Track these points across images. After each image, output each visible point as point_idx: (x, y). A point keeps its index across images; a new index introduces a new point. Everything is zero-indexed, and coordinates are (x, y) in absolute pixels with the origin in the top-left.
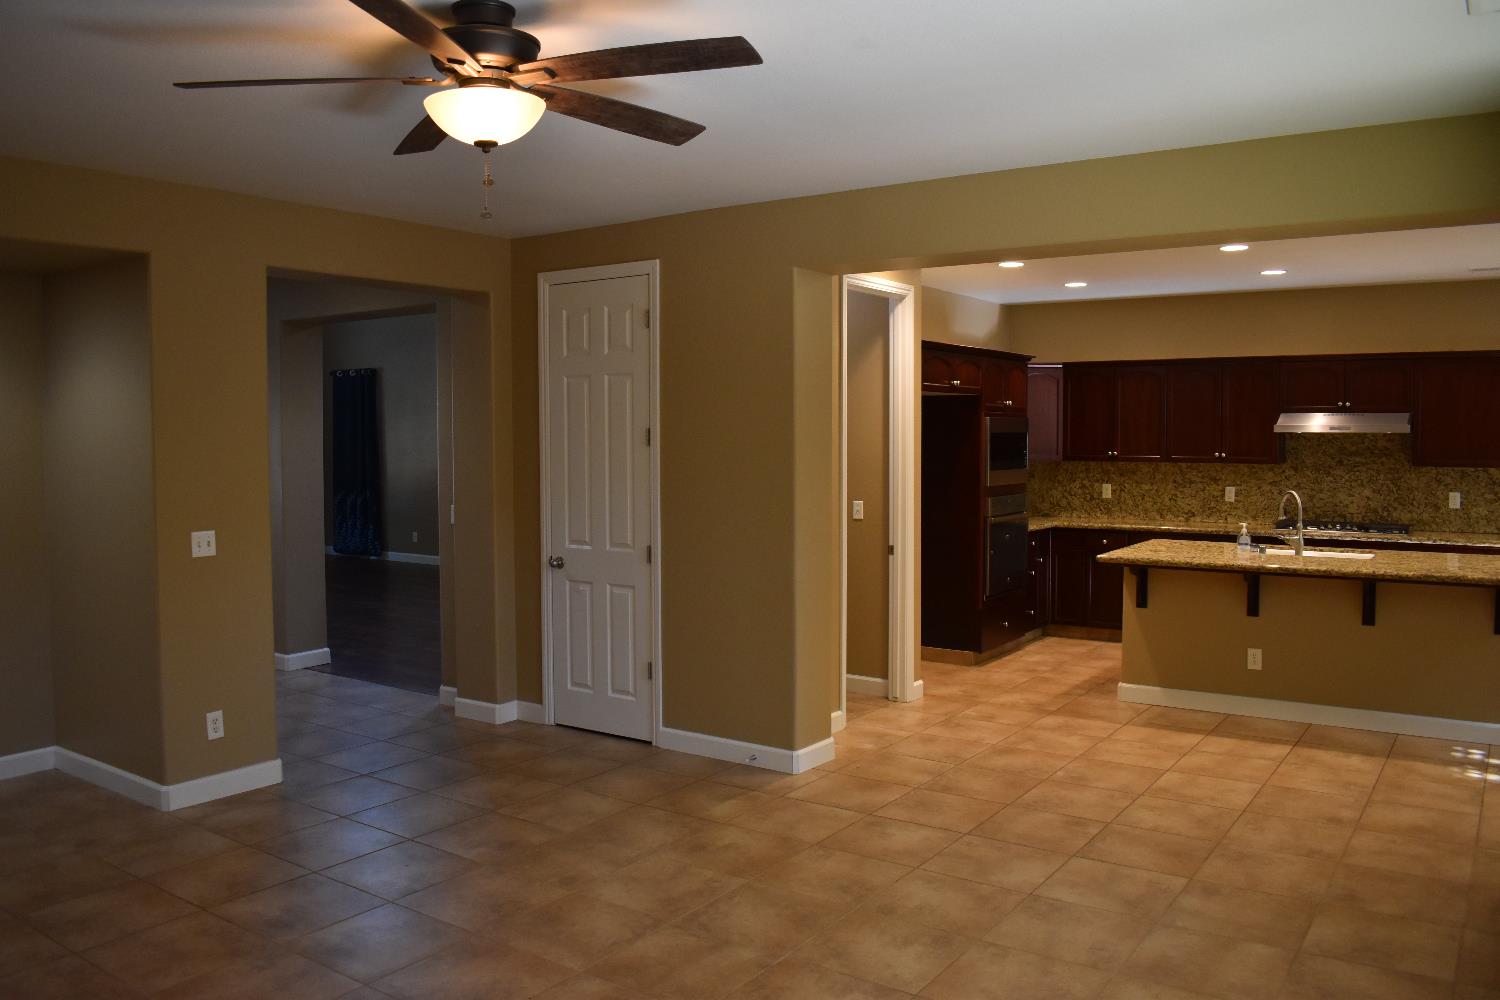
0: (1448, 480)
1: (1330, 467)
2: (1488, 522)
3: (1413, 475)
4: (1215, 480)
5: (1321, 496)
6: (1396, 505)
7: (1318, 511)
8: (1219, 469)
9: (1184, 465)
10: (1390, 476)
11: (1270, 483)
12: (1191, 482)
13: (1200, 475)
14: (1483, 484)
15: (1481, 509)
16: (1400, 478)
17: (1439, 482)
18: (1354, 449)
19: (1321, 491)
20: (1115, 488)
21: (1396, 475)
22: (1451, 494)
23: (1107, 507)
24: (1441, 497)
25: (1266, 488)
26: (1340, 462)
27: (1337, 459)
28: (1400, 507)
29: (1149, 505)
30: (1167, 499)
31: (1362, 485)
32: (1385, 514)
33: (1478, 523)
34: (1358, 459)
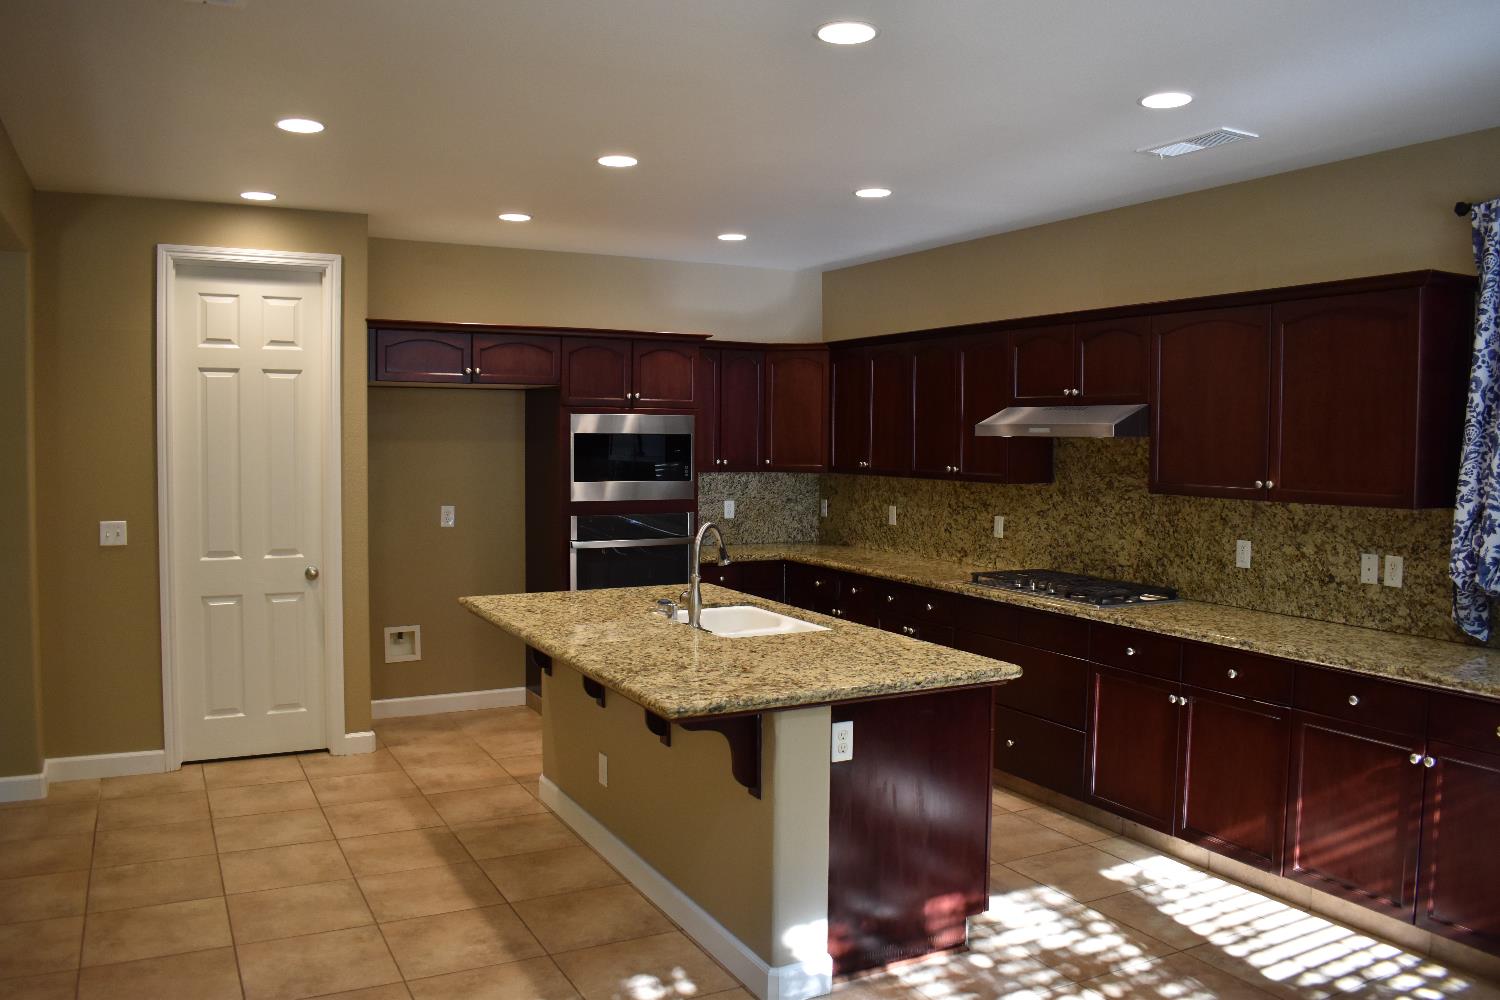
0: (1237, 520)
1: (1099, 491)
2: (1287, 595)
3: (1193, 508)
4: (985, 505)
5: (1090, 535)
6: (1172, 555)
7: (1087, 561)
8: (989, 489)
9: (958, 483)
10: (1166, 508)
11: (1038, 513)
12: (965, 508)
13: (972, 497)
14: (1281, 528)
15: (1278, 572)
16: (1177, 513)
17: (1224, 521)
18: (1124, 463)
19: (1089, 528)
20: (900, 511)
21: (1173, 508)
22: (1240, 543)
23: (891, 538)
24: (1227, 547)
25: (1034, 519)
26: (1110, 485)
27: (1107, 479)
28: (1178, 561)
29: (926, 537)
30: (943, 529)
31: (1133, 522)
32: (1160, 569)
33: (1273, 594)
34: (1130, 480)
